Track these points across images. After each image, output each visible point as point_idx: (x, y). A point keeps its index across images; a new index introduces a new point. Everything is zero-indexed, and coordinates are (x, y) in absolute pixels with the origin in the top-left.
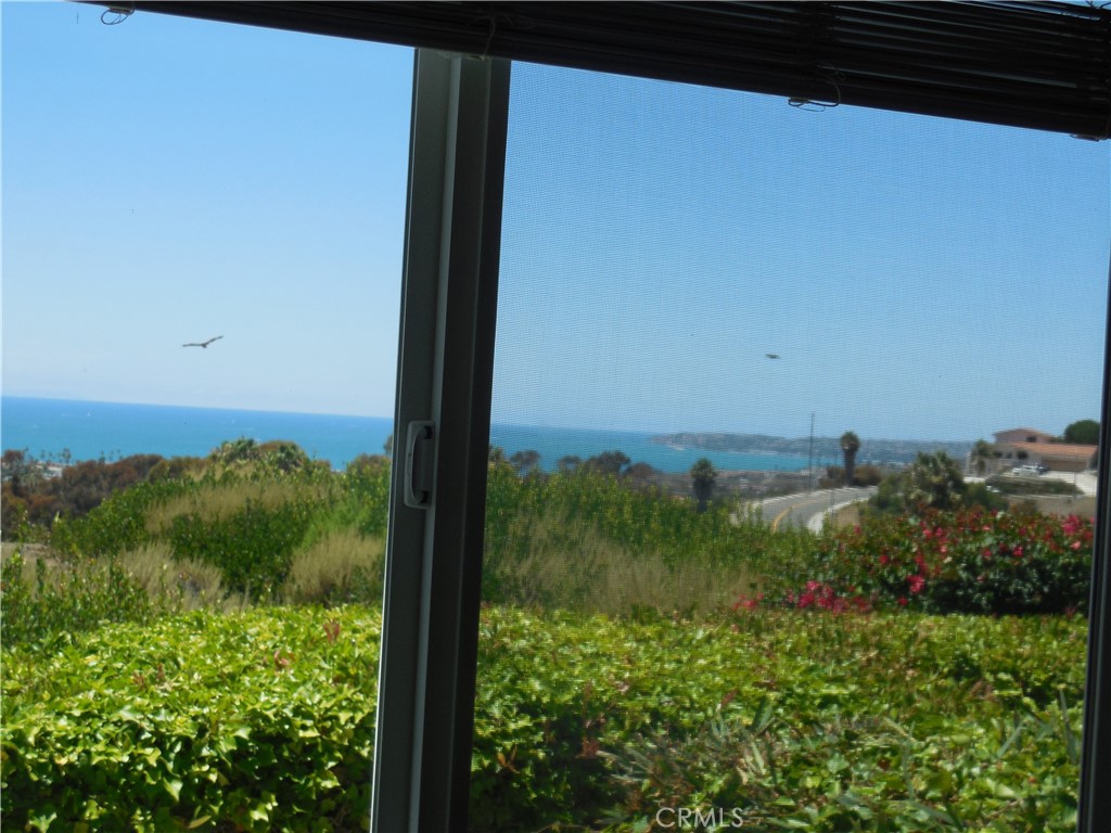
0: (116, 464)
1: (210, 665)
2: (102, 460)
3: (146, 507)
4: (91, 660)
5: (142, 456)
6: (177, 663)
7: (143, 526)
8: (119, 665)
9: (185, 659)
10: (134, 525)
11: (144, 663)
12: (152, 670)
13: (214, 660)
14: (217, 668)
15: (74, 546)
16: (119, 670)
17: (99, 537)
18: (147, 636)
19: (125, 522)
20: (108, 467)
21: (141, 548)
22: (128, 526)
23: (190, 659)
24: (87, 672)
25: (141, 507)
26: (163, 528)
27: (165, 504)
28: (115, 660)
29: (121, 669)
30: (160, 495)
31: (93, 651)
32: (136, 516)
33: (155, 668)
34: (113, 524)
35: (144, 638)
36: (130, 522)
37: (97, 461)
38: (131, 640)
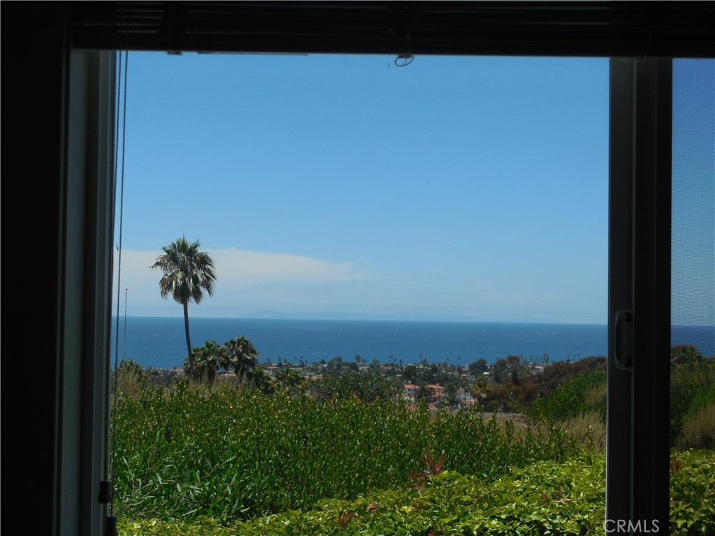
0: (576, 363)
1: (591, 487)
2: (569, 361)
3: (585, 389)
4: (517, 483)
5: (593, 357)
6: (570, 486)
7: (583, 401)
8: (534, 487)
9: (576, 484)
10: (578, 401)
11: (550, 486)
12: (553, 490)
13: (595, 484)
14: (595, 490)
15: (541, 415)
16: (533, 490)
17: (556, 409)
18: (555, 468)
19: (572, 399)
20: (572, 364)
21: (581, 415)
22: (574, 401)
23: (579, 483)
24: (514, 491)
25: (582, 389)
26: (596, 402)
27: (597, 386)
28: (532, 484)
29: (535, 489)
30: (594, 381)
31: (519, 478)
32: (579, 395)
33: (555, 489)
34: (565, 400)
35: (553, 469)
36: (575, 399)
37: (565, 362)
38: (545, 471)
